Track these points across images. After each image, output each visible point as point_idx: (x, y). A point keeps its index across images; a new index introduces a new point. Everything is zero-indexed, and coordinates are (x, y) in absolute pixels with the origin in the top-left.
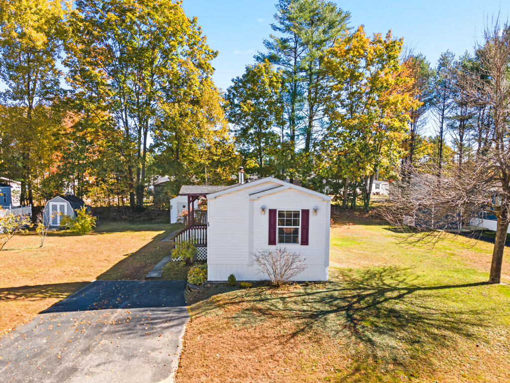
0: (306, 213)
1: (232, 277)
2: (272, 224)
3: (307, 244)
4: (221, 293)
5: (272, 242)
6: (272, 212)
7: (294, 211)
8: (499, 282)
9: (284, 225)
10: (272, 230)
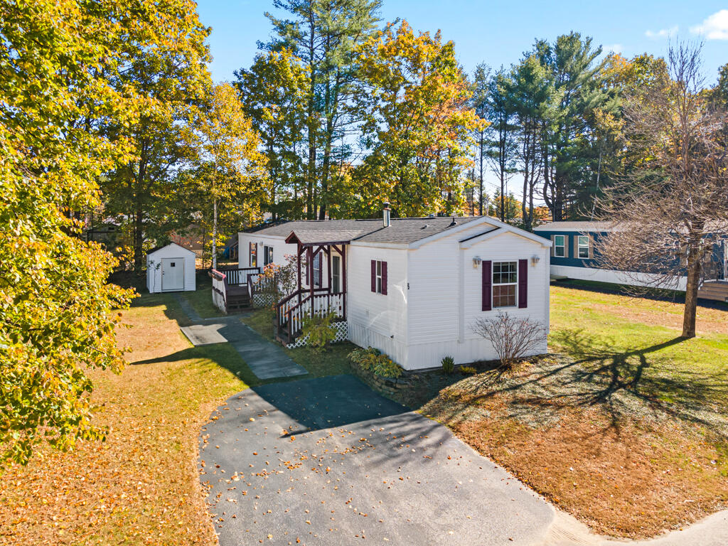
0: (523, 263)
1: (448, 361)
2: (487, 281)
3: (526, 307)
4: (449, 385)
5: (486, 306)
6: (486, 265)
7: (503, 263)
8: (694, 336)
9: (499, 283)
10: (487, 289)
